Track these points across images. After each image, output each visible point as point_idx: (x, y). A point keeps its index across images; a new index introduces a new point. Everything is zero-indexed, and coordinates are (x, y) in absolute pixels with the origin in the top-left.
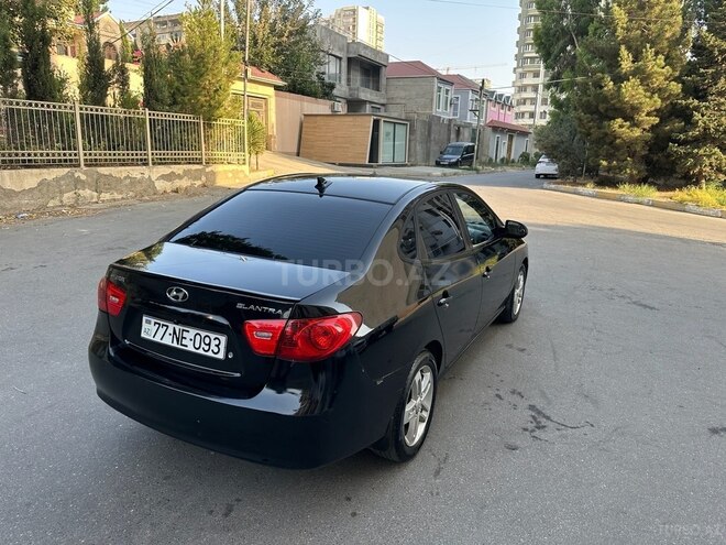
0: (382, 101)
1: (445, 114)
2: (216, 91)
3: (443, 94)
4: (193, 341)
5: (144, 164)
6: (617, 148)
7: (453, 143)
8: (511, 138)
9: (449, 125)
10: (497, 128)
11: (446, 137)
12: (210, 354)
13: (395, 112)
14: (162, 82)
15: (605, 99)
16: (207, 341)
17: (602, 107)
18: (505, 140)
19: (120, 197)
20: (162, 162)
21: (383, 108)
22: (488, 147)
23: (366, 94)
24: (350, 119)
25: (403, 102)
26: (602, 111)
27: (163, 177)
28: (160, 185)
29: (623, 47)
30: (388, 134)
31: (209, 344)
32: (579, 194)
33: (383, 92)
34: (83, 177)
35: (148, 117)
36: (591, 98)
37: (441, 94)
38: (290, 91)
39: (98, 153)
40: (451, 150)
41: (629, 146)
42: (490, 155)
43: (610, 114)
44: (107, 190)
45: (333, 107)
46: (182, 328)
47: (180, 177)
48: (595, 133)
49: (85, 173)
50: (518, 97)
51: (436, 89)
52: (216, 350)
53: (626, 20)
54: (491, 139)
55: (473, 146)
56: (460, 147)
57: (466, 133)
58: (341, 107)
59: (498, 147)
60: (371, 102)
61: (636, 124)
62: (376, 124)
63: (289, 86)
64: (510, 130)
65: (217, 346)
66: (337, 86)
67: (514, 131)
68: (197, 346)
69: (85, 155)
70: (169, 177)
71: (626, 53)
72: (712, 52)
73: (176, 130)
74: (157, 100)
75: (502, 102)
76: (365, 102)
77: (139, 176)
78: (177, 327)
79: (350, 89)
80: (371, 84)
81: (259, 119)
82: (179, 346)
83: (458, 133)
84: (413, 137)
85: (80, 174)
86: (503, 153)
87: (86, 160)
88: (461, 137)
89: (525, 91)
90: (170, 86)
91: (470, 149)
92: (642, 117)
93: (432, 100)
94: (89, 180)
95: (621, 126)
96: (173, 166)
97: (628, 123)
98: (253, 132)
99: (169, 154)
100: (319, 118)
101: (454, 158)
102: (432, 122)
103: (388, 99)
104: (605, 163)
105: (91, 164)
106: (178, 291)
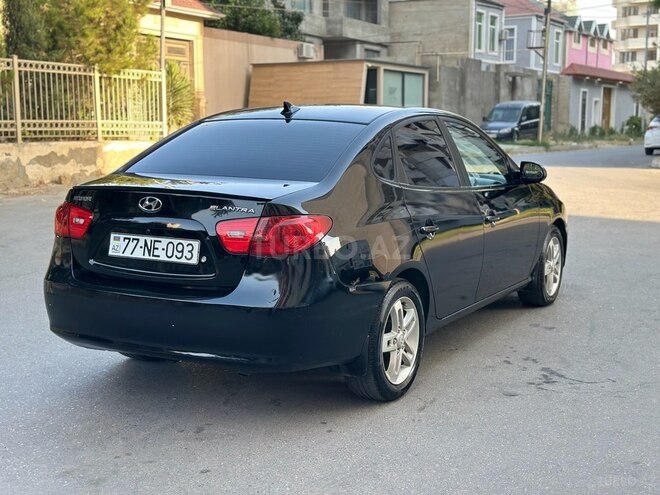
0: (383, 39)
1: (491, 57)
2: (118, 27)
3: (485, 24)
4: (165, 250)
5: (10, 140)
7: (506, 102)
8: (608, 93)
9: (497, 74)
10: (581, 77)
11: (492, 93)
12: (183, 260)
13: (403, 56)
14: (36, 16)
16: (180, 248)
18: (598, 97)
20: (36, 137)
21: (384, 51)
22: (567, 108)
23: (354, 29)
24: (328, 68)
25: (419, 39)
27: (39, 160)
28: (34, 172)
30: (392, 91)
31: (182, 251)
33: (384, 25)
35: (17, 69)
37: (484, 24)
38: (229, 28)
40: (500, 114)
42: (572, 122)
45: (299, 50)
46: (154, 239)
47: (63, 160)
50: (623, 25)
51: (473, 15)
52: (189, 256)
54: (572, 97)
55: (538, 108)
56: (515, 109)
57: (527, 87)
58: (313, 51)
59: (585, 108)
60: (363, 42)
62: (372, 75)
63: (228, 19)
64: (605, 81)
65: (190, 252)
66: (307, 19)
67: (614, 82)
68: (170, 254)
70: (46, 160)
73: (57, 89)
74: (29, 43)
75: (593, 34)
76: (354, 42)
77: (2, 158)
78: (149, 239)
79: (328, 22)
80: (363, 14)
81: (181, 71)
82: (152, 258)
83: (513, 86)
84: (434, 95)
86: (595, 118)
88: (519, 93)
89: (636, 13)
90: (49, 22)
91: (532, 112)
93: (467, 34)
96: (53, 143)
98: (174, 92)
99: (47, 124)
100: (277, 69)
101: (507, 127)
102: (466, 70)
103: (393, 36)
106: (150, 201)
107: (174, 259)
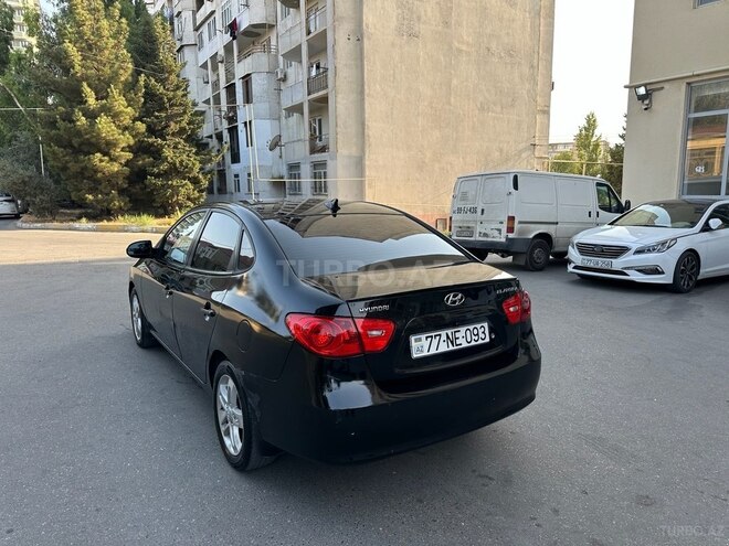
4: (464, 337)
6: (98, 182)
15: (78, 133)
16: (475, 332)
17: (76, 142)
26: (76, 145)
29: (85, 84)
31: (478, 334)
32: (75, 229)
36: (62, 132)
41: (110, 179)
43: (85, 149)
46: (453, 330)
48: (74, 167)
52: (483, 336)
53: (80, 58)
61: (112, 160)
65: (483, 333)
68: (469, 340)
71: (89, 90)
72: (162, 99)
82: (456, 348)
92: (117, 152)
95: (101, 161)
97: (106, 158)
104: (90, 197)
107: (473, 343)
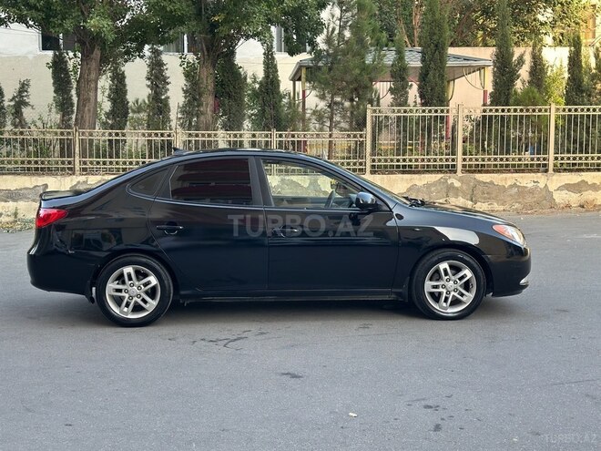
5: (541, 171)
19: (502, 208)
20: (568, 168)
27: (568, 187)
28: (560, 197)
34: (457, 184)
39: (479, 158)
44: (485, 200)
47: (594, 188)
49: (460, 180)
69: (464, 160)
70: (576, 188)
77: (530, 185)
85: (454, 181)
87: (464, 166)
94: (465, 187)
96: (585, 173)
105: (469, 169)
